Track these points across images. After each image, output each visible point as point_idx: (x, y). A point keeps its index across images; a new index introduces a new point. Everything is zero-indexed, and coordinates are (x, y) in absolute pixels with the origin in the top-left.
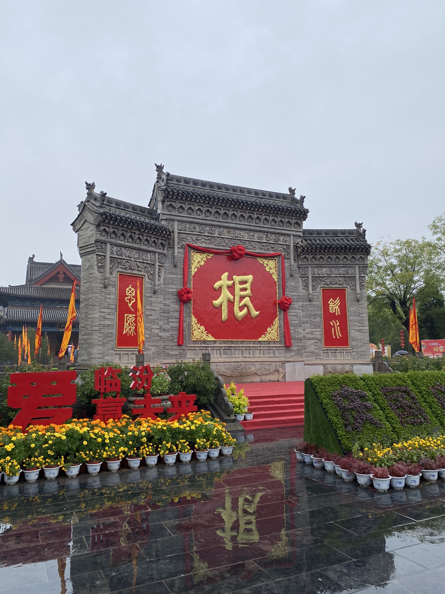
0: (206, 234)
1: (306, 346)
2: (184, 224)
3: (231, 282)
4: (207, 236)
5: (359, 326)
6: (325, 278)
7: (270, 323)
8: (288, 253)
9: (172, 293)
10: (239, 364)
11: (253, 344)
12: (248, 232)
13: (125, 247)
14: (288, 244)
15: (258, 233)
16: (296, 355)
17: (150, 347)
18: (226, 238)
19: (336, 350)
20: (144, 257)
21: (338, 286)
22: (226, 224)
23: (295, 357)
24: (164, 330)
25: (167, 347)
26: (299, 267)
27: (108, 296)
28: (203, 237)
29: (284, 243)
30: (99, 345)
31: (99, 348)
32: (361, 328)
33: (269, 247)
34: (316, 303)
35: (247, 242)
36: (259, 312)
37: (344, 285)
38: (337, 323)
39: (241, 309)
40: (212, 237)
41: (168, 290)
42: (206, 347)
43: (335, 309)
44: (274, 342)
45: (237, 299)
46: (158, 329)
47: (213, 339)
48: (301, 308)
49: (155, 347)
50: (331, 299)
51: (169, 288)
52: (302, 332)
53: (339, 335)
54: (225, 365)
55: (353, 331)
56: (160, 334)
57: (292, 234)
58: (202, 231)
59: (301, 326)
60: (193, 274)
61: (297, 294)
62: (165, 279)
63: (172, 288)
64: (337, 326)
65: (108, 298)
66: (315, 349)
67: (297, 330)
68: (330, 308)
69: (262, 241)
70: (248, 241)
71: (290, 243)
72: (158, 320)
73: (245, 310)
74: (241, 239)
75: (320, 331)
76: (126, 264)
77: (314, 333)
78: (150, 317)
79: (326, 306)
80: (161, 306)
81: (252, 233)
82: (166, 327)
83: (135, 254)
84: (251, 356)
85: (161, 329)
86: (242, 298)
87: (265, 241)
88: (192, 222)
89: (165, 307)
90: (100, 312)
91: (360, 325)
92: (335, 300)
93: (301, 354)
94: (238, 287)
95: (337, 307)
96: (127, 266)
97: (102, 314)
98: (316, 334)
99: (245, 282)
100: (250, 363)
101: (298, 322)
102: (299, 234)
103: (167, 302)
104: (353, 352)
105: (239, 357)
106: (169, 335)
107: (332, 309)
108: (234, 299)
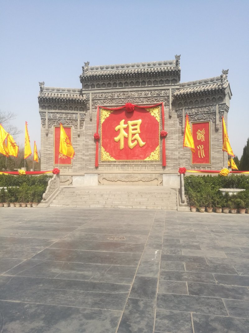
0: (109, 98)
2: (96, 95)
3: (126, 126)
6: (194, 116)
7: (153, 149)
8: (169, 102)
10: (130, 174)
11: (141, 162)
12: (137, 92)
13: (57, 113)
15: (145, 92)
16: (172, 169)
17: (76, 165)
18: (123, 98)
19: (200, 166)
20: (70, 117)
21: (203, 120)
26: (177, 110)
29: (165, 95)
35: (137, 99)
36: (145, 142)
37: (207, 119)
39: (133, 141)
40: (113, 99)
42: (110, 164)
44: (156, 161)
45: (130, 135)
47: (114, 160)
49: (80, 165)
50: (199, 130)
51: (88, 132)
52: (178, 154)
53: (203, 155)
54: (121, 175)
55: (213, 152)
56: (83, 158)
57: (171, 88)
58: (107, 96)
59: (177, 150)
60: (102, 122)
61: (175, 129)
62: (86, 127)
64: (202, 149)
66: (186, 165)
69: (148, 96)
71: (169, 94)
73: (136, 142)
74: (132, 97)
76: (58, 122)
79: (195, 135)
81: (140, 92)
83: (64, 116)
84: (139, 170)
85: (84, 155)
86: (133, 135)
93: (176, 169)
94: (131, 128)
95: (203, 136)
99: (136, 125)
100: (137, 174)
101: (175, 148)
102: (177, 87)
104: (212, 167)
105: (130, 171)
107: (199, 137)
108: (128, 136)
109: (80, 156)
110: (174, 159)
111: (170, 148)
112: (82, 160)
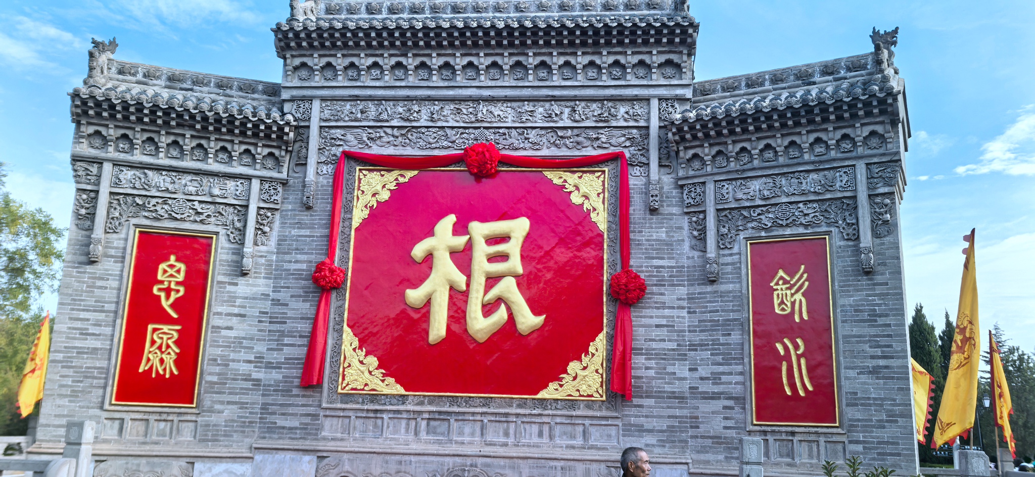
0: (395, 123)
1: (697, 418)
2: (337, 106)
3: (461, 241)
4: (399, 128)
5: (873, 357)
6: (758, 211)
7: (579, 350)
8: (645, 150)
9: (297, 275)
10: (469, 461)
11: (519, 406)
12: (515, 104)
13: (158, 169)
14: (642, 123)
15: (547, 105)
16: (662, 443)
17: (218, 407)
18: (453, 128)
19: (793, 434)
20: (216, 191)
21: (801, 230)
22: (451, 93)
23: (657, 450)
24: (269, 366)
25: (272, 408)
26: (682, 187)
27: (99, 283)
28: (389, 131)
29: (632, 124)
30: (61, 396)
31: (59, 402)
32: (882, 362)
33: (580, 139)
34: (731, 287)
35: (514, 132)
36: (544, 317)
37: (819, 225)
38: (797, 347)
39: (488, 309)
40: (413, 127)
41: (286, 266)
42: (376, 411)
43: (793, 303)
44: (590, 405)
45: (479, 282)
46: (250, 362)
47: (399, 390)
48: (685, 304)
49: (235, 407)
50: (781, 273)
51: (290, 262)
52: (687, 374)
53: (804, 384)
54: (425, 462)
55: (852, 373)
56: (255, 375)
57: (654, 97)
58: (384, 116)
59: (683, 357)
60: (356, 222)
61: (672, 263)
62: (281, 241)
63: (297, 262)
64: (799, 357)
65: (101, 288)
66: (726, 428)
67: (670, 369)
68: (776, 302)
69: (560, 124)
70: (516, 128)
71: (648, 120)
72: (252, 339)
73: (501, 314)
74: (495, 125)
75: (741, 373)
76: (158, 208)
77: (724, 378)
78: (224, 333)
79: (763, 294)
80: (267, 306)
81: (528, 107)
82: (275, 357)
83: (188, 183)
84: (511, 440)
85: (259, 361)
86: (492, 280)
87: (569, 123)
88: (356, 98)
89: (277, 309)
90: (71, 319)
91: (878, 352)
92: (792, 276)
93: (681, 441)
94: (481, 251)
95: (799, 297)
96: (161, 212)
97: (79, 324)
98: (730, 383)
99: (503, 239)
100: (502, 462)
101: (673, 345)
102: (679, 92)
103: (283, 296)
104: (850, 442)
105: (470, 443)
106: (280, 377)
107: (782, 302)
108: (468, 285)
109: (244, 368)
110: (673, 396)
111: (654, 345)
112: (249, 385)
